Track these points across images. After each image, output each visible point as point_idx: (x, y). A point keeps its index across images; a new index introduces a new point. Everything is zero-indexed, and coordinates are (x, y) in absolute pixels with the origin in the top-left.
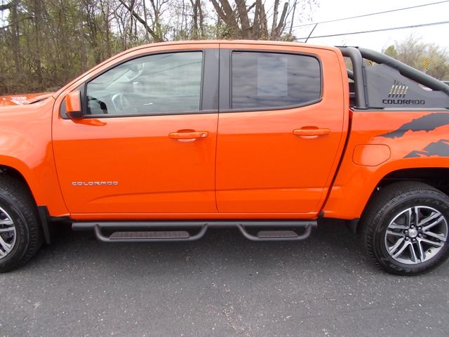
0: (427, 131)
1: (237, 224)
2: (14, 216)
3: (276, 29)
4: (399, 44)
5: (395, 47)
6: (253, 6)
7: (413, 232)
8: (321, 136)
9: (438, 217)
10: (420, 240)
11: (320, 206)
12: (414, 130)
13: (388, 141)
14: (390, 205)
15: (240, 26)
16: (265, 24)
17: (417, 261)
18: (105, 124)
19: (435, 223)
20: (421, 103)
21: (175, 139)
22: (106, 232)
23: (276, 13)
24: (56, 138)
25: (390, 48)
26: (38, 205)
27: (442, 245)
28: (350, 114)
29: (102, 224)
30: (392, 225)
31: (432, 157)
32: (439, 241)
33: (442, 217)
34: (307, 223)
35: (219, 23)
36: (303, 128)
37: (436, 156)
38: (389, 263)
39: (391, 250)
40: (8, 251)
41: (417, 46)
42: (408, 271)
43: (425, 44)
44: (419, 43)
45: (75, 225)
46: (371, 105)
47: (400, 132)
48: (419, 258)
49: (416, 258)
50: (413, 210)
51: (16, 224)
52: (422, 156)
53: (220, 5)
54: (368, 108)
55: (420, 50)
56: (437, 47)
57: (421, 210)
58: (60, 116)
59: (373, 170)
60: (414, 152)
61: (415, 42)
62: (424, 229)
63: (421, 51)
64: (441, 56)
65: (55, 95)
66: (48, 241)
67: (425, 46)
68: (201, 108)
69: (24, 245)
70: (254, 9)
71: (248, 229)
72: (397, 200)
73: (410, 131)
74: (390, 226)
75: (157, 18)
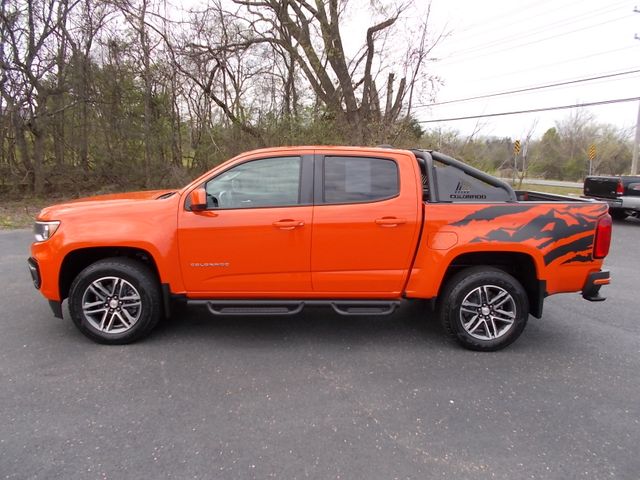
0: (489, 220)
1: (330, 302)
2: (142, 292)
3: (391, 112)
4: (562, 126)
5: (557, 129)
6: (361, 82)
7: (486, 310)
8: (398, 224)
9: (506, 296)
10: (492, 318)
11: (402, 286)
12: (477, 220)
13: (456, 229)
14: (461, 285)
15: (345, 107)
16: (377, 104)
17: (491, 337)
18: (217, 215)
19: (504, 301)
20: (482, 197)
21: (277, 227)
22: (217, 307)
23: (390, 91)
24: (180, 227)
25: (550, 131)
26: (163, 282)
27: (512, 321)
28: (423, 206)
29: (213, 302)
30: (465, 302)
31: (493, 242)
32: (510, 318)
33: (509, 296)
34: (391, 302)
35: (318, 103)
36: (384, 218)
37: (495, 241)
38: (465, 338)
39: (467, 326)
40: (133, 323)
41: (586, 128)
42: (484, 346)
43: (597, 125)
44: (588, 125)
45: (190, 302)
46: (441, 199)
47: (465, 221)
48: (493, 334)
49: (490, 334)
50: (482, 289)
51: (142, 299)
52: (484, 241)
53: (319, 82)
54: (438, 202)
55: (592, 133)
56: (614, 130)
57: (490, 289)
58: (185, 209)
59: (444, 253)
60: (478, 238)
61: (584, 123)
62: (496, 307)
63: (593, 135)
64: (620, 142)
65: (181, 191)
66: (168, 315)
67: (598, 128)
68: (299, 202)
69: (147, 317)
70: (362, 86)
71: (339, 306)
72: (468, 281)
73: (474, 221)
74: (463, 304)
75: (238, 97)
